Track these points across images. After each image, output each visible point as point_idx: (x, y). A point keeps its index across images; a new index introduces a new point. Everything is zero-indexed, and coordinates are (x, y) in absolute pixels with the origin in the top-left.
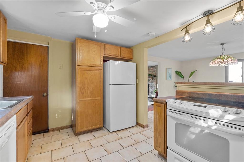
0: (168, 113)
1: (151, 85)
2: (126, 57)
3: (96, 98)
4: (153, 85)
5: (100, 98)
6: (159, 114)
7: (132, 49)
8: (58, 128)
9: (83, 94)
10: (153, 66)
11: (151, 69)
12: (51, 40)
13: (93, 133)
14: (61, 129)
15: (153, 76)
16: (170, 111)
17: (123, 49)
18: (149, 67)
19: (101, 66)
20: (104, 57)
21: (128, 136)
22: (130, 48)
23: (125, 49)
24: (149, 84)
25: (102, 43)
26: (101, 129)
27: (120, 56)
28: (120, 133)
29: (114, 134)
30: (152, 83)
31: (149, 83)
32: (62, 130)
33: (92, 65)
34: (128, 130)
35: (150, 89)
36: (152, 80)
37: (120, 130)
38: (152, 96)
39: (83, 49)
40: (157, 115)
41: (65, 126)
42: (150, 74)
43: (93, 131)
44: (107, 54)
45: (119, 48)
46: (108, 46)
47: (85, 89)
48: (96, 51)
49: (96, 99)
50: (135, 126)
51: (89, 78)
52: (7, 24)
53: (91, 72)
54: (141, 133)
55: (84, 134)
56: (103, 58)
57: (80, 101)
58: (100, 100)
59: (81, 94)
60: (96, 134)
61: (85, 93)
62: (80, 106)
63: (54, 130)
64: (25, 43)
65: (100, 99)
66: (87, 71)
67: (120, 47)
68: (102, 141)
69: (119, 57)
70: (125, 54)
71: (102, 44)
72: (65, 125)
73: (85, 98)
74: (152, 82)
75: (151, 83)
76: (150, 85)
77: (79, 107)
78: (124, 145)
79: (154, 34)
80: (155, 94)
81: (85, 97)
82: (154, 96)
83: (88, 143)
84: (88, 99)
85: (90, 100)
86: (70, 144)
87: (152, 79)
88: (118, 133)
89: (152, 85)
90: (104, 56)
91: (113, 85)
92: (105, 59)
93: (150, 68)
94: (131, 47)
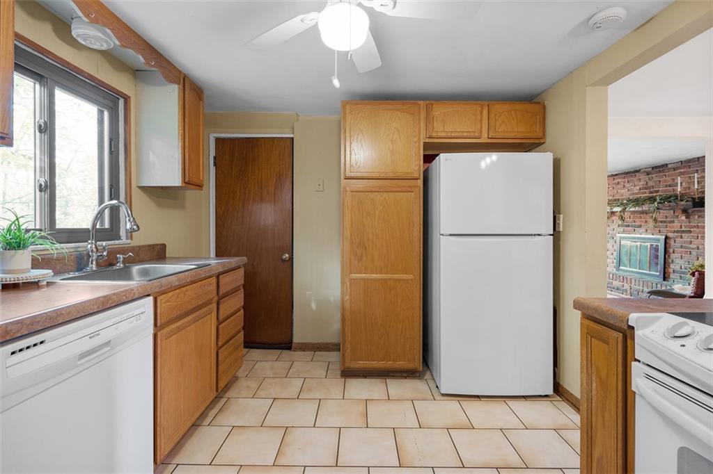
0: (639, 381)
1: (678, 240)
2: (512, 135)
3: (396, 276)
4: (691, 242)
5: (411, 277)
6: (599, 375)
7: (539, 103)
8: (313, 344)
9: (360, 260)
10: (689, 161)
11: (681, 174)
12: (298, 120)
13: (388, 381)
14: (318, 348)
15: (690, 203)
16: (649, 377)
17: (497, 108)
18: (670, 166)
19: (416, 175)
20: (426, 146)
21: (500, 425)
22: (535, 100)
23: (506, 107)
24: (666, 238)
25: (419, 102)
26: (418, 375)
27: (486, 135)
28: (473, 408)
29: (453, 405)
30: (683, 232)
31: (670, 232)
32: (319, 353)
33: (386, 174)
34: (511, 403)
35: (673, 256)
36: (684, 218)
37: (478, 397)
38: (678, 288)
39: (360, 129)
40: (594, 378)
41: (327, 344)
42: (676, 197)
43: (392, 374)
44: (434, 135)
45: (482, 106)
46: (438, 110)
47: (366, 248)
48: (398, 131)
49: (399, 280)
50: (546, 396)
51: (377, 214)
52: (203, 103)
53: (382, 196)
54: (562, 432)
55: (366, 377)
56: (424, 150)
57: (351, 280)
58: (410, 282)
59: (355, 260)
60: (397, 387)
61: (364, 259)
62: (351, 295)
63: (305, 347)
64: (250, 138)
65: (411, 280)
66: (370, 193)
67: (487, 103)
68: (401, 415)
69: (484, 140)
70: (510, 128)
71: (420, 105)
72: (329, 341)
73: (364, 273)
74: (686, 227)
75: (678, 232)
76: (672, 242)
77: (347, 297)
78: (467, 456)
79: (620, 12)
80: (693, 279)
81: (366, 269)
82: (689, 290)
83: (361, 408)
84: (374, 276)
85: (382, 279)
86: (318, 396)
87: (687, 218)
88: (467, 404)
89: (685, 242)
90: (425, 144)
91: (451, 235)
92: (427, 153)
93: (674, 169)
94: (539, 94)
